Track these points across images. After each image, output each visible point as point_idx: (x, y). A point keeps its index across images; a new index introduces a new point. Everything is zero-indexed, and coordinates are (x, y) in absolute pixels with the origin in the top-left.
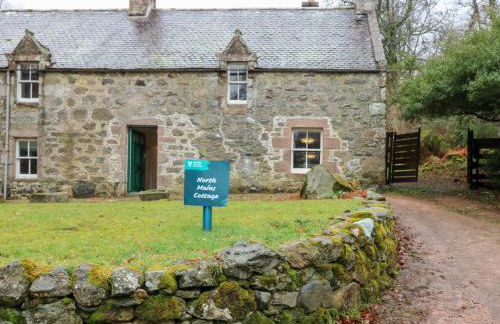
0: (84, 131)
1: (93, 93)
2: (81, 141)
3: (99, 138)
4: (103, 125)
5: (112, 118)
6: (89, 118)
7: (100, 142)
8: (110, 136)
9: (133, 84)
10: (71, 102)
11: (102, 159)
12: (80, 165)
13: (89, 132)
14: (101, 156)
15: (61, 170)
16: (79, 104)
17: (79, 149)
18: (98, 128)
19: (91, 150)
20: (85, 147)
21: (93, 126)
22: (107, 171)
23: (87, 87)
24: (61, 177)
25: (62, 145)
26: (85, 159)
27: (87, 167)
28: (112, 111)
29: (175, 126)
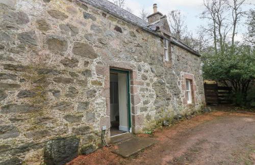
0: (62, 67)
1: (74, 24)
2: (59, 80)
3: (82, 78)
4: (87, 63)
5: (95, 56)
6: (69, 52)
7: (83, 83)
8: (95, 77)
9: (113, 27)
10: (43, 25)
11: (87, 104)
12: (58, 114)
13: (70, 69)
14: (85, 100)
15: (24, 126)
16: (55, 30)
17: (56, 93)
18: (80, 66)
19: (72, 93)
20: (64, 88)
21: (74, 62)
22: (92, 118)
23: (67, 14)
24: (21, 139)
25: (26, 86)
26: (63, 106)
27: (67, 117)
28: (95, 49)
29: (142, 72)
